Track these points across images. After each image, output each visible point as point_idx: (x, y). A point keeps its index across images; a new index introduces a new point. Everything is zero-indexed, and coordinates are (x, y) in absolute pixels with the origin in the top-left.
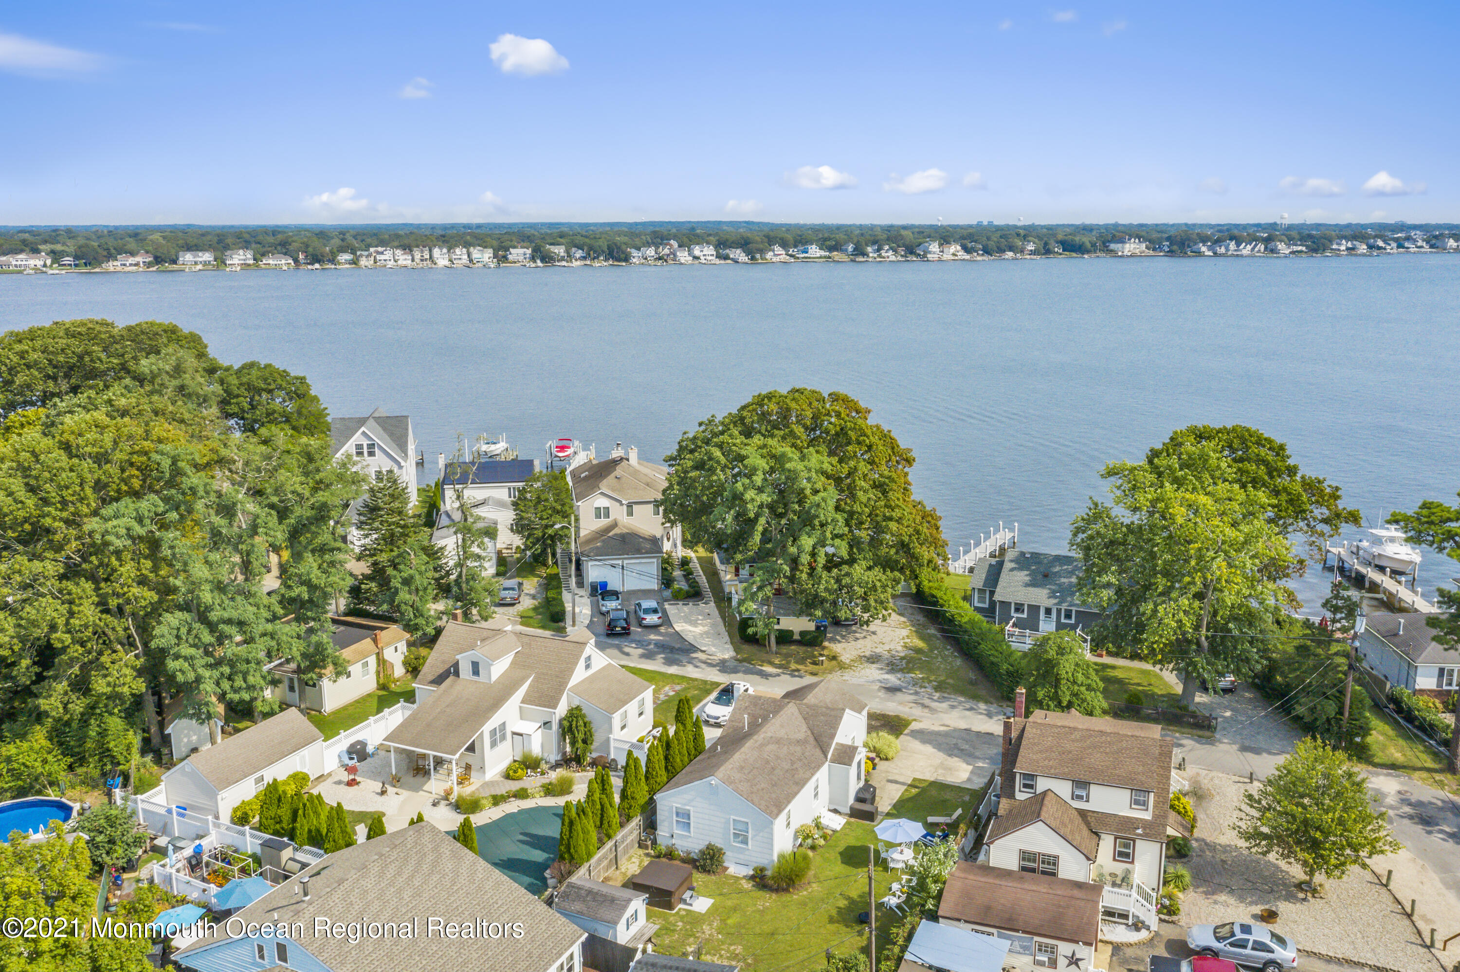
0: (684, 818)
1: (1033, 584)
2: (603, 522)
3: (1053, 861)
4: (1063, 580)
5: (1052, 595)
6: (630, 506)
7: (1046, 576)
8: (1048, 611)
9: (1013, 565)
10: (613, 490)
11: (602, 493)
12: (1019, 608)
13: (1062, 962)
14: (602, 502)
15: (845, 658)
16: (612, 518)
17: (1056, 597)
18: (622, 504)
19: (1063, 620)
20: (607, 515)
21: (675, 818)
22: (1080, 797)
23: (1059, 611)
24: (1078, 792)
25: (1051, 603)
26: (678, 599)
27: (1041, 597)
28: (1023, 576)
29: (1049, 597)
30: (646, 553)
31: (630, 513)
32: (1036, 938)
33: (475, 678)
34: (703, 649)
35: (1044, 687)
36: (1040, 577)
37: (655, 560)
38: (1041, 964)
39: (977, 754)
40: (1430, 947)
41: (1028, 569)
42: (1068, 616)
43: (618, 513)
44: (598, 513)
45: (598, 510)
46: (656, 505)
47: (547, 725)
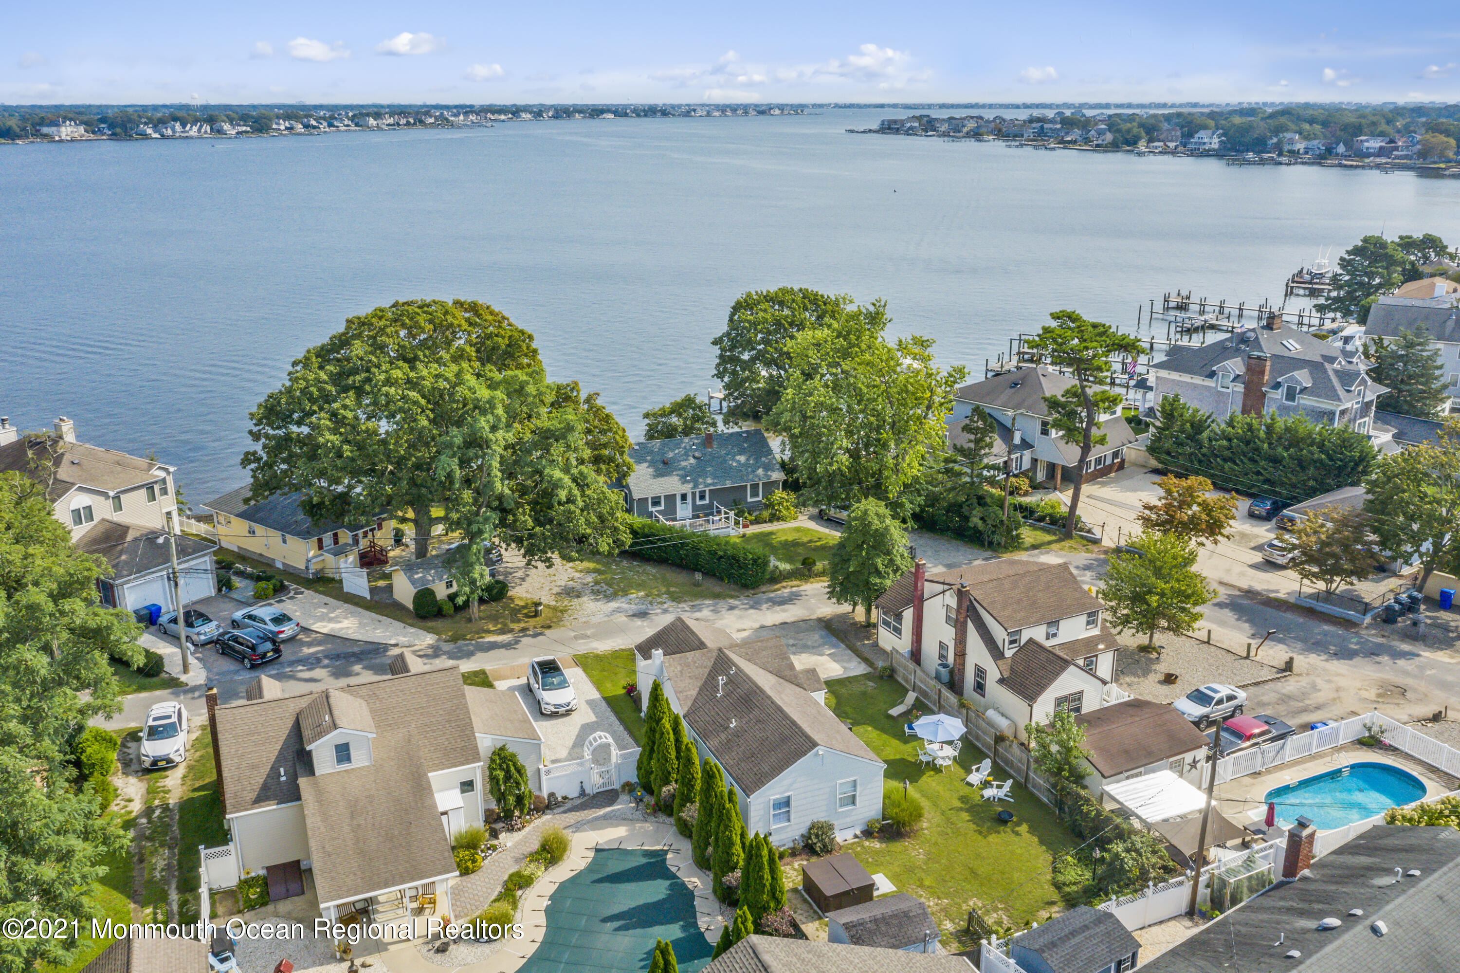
0: (783, 806)
1: (659, 474)
2: (86, 527)
3: (1077, 697)
4: (684, 464)
5: (683, 481)
6: (117, 498)
7: (665, 463)
8: (684, 497)
10: (88, 482)
11: (81, 489)
12: (656, 502)
13: (1186, 769)
14: (80, 501)
16: (97, 519)
17: (689, 482)
18: (107, 496)
19: (698, 503)
20: (90, 518)
21: (772, 812)
22: (1055, 635)
23: (694, 494)
24: (1053, 630)
25: (687, 488)
27: (672, 485)
29: (683, 483)
30: (194, 552)
31: (118, 507)
32: (1171, 759)
33: (345, 766)
34: (392, 642)
35: (879, 556)
36: (661, 466)
37: (207, 558)
40: (1247, 657)
41: (646, 461)
42: (702, 497)
43: (103, 510)
44: (77, 516)
45: (76, 513)
46: (150, 488)
47: (467, 786)
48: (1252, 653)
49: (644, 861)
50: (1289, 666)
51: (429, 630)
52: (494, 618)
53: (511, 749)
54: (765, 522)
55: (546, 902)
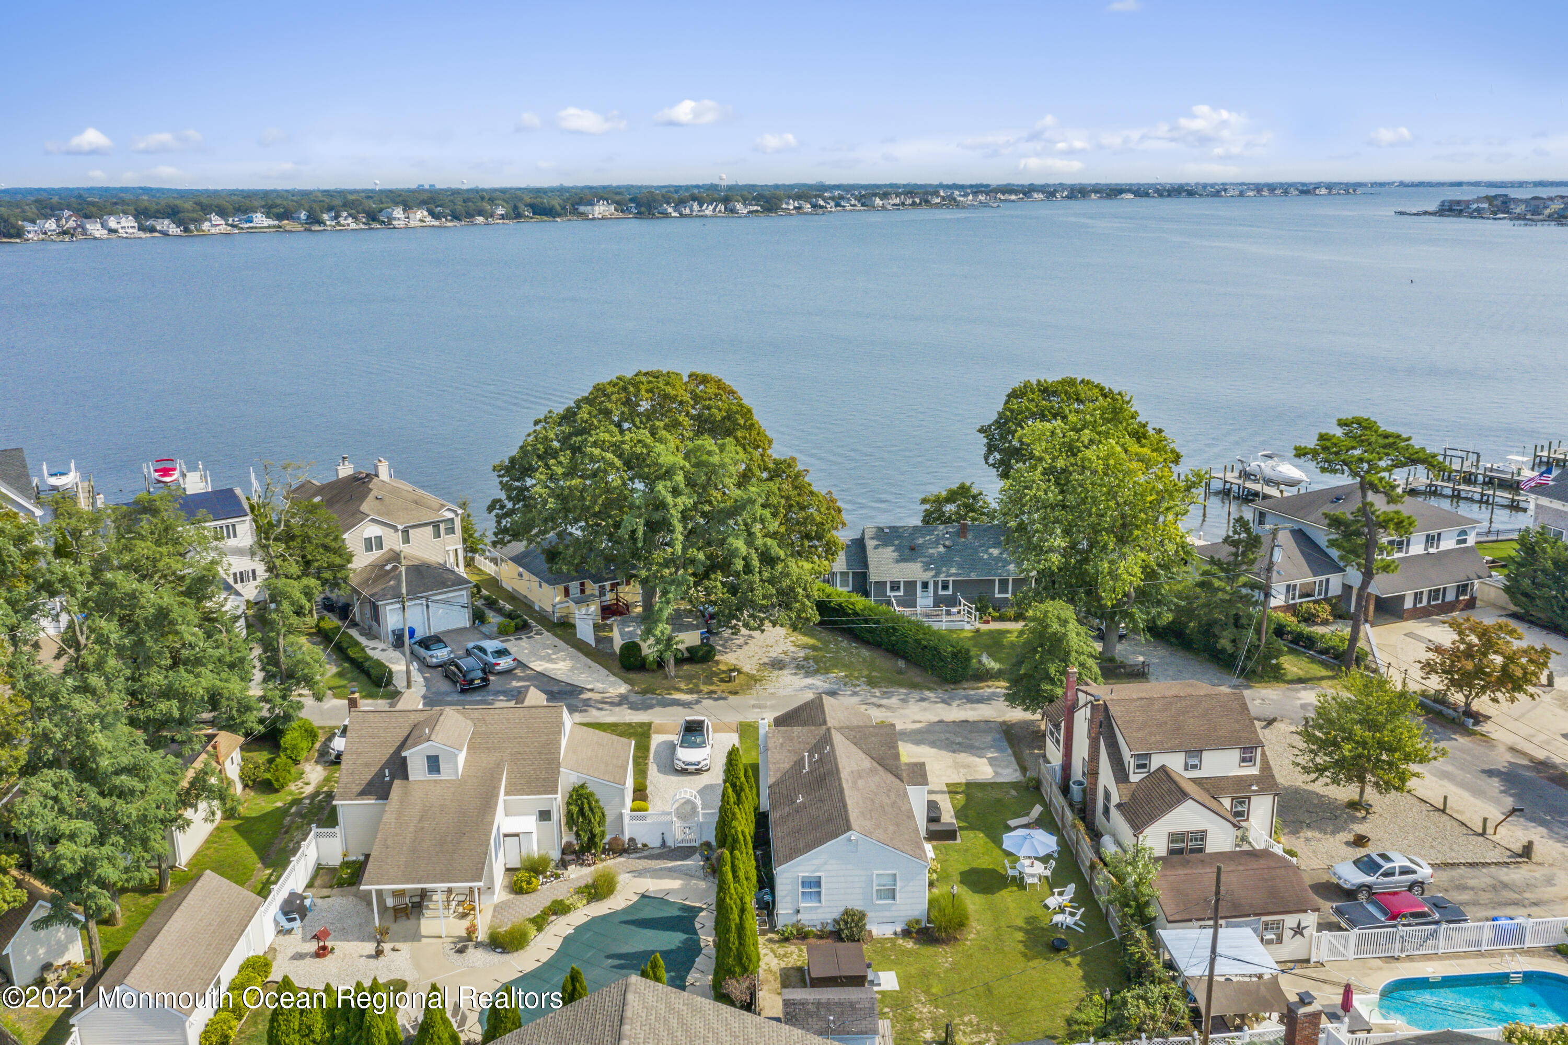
0: (813, 886)
1: (902, 559)
2: (375, 555)
3: (1201, 836)
4: (931, 551)
5: (926, 568)
6: (406, 532)
7: (912, 549)
8: (925, 585)
9: (875, 542)
10: (380, 515)
11: (373, 520)
12: (895, 587)
13: (1288, 934)
14: (373, 531)
15: (749, 667)
16: (385, 548)
17: (932, 569)
18: (396, 530)
19: (941, 592)
20: (380, 546)
21: (801, 890)
22: (1194, 767)
23: (936, 583)
24: (1191, 762)
25: (927, 576)
26: (507, 634)
27: (914, 571)
28: (889, 553)
29: (925, 571)
30: (453, 585)
31: (406, 540)
32: (1264, 918)
33: (434, 777)
34: (589, 687)
36: (907, 551)
37: (464, 592)
38: (1270, 942)
39: (977, 744)
40: (1483, 834)
41: (893, 545)
42: (945, 587)
43: (392, 541)
44: (369, 544)
45: (368, 541)
46: (436, 526)
47: (545, 815)
48: (1490, 831)
49: (676, 913)
50: (1527, 851)
51: (626, 681)
52: (689, 678)
53: (591, 788)
54: (1010, 620)
55: (570, 931)
